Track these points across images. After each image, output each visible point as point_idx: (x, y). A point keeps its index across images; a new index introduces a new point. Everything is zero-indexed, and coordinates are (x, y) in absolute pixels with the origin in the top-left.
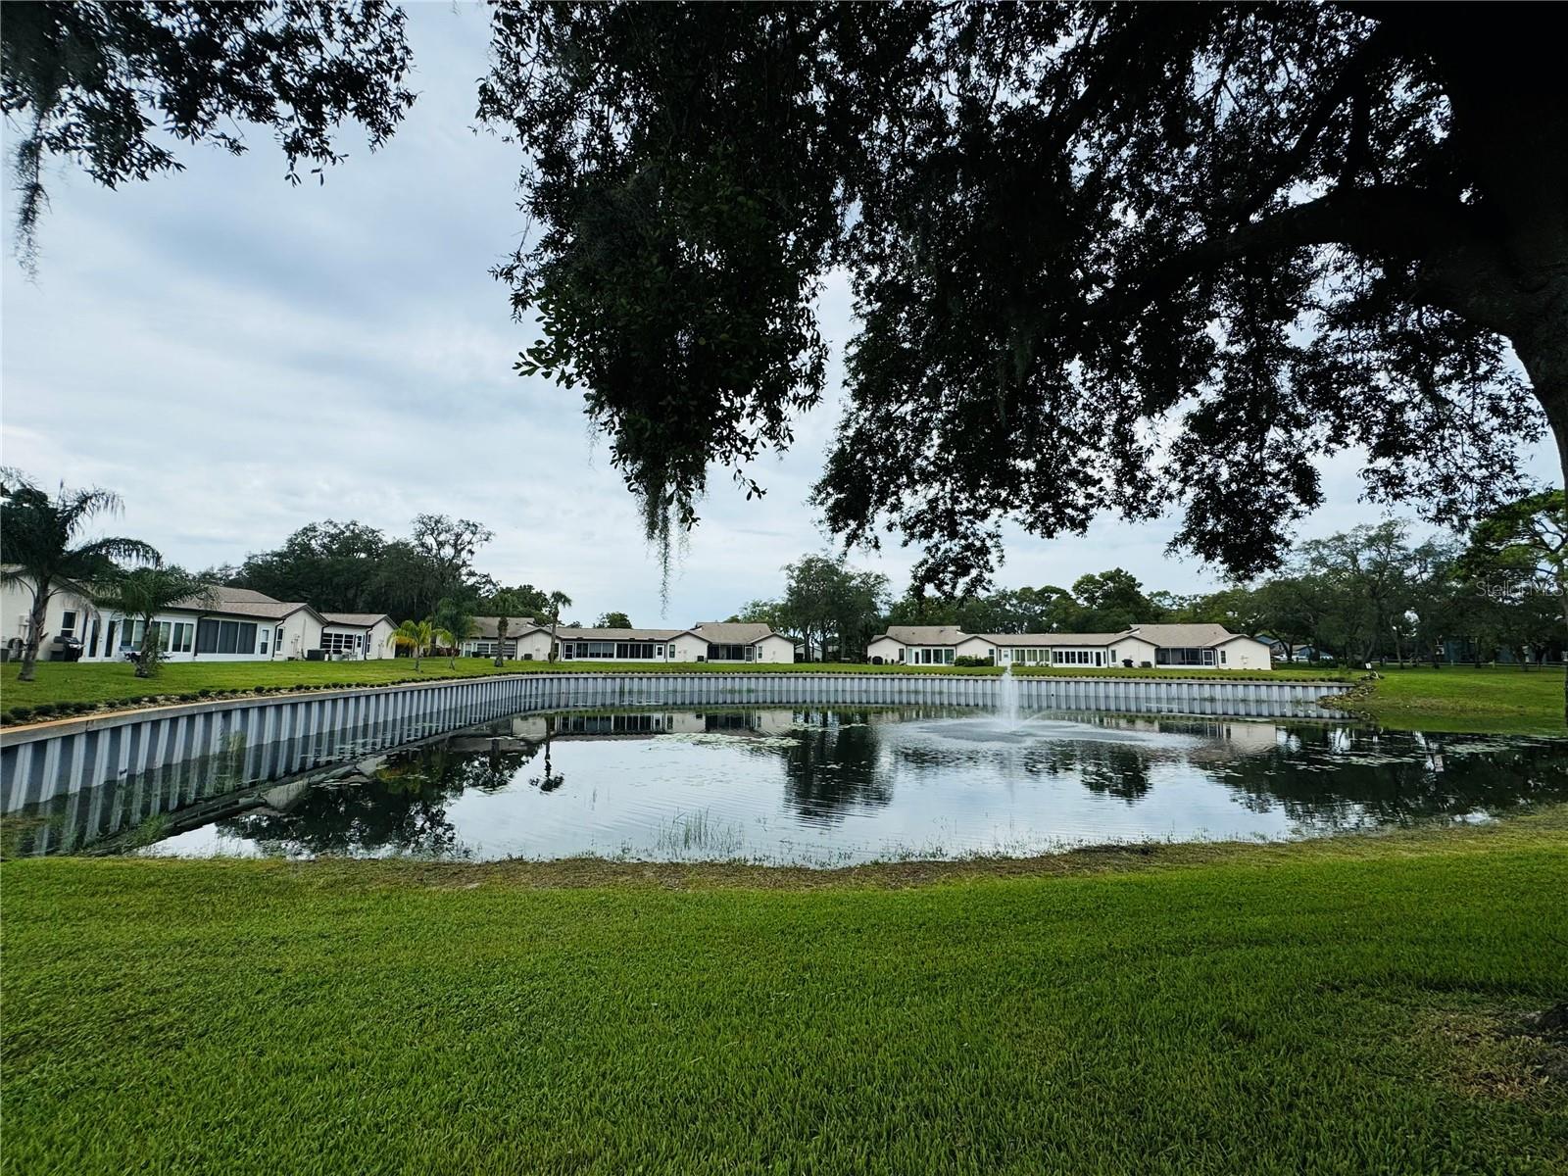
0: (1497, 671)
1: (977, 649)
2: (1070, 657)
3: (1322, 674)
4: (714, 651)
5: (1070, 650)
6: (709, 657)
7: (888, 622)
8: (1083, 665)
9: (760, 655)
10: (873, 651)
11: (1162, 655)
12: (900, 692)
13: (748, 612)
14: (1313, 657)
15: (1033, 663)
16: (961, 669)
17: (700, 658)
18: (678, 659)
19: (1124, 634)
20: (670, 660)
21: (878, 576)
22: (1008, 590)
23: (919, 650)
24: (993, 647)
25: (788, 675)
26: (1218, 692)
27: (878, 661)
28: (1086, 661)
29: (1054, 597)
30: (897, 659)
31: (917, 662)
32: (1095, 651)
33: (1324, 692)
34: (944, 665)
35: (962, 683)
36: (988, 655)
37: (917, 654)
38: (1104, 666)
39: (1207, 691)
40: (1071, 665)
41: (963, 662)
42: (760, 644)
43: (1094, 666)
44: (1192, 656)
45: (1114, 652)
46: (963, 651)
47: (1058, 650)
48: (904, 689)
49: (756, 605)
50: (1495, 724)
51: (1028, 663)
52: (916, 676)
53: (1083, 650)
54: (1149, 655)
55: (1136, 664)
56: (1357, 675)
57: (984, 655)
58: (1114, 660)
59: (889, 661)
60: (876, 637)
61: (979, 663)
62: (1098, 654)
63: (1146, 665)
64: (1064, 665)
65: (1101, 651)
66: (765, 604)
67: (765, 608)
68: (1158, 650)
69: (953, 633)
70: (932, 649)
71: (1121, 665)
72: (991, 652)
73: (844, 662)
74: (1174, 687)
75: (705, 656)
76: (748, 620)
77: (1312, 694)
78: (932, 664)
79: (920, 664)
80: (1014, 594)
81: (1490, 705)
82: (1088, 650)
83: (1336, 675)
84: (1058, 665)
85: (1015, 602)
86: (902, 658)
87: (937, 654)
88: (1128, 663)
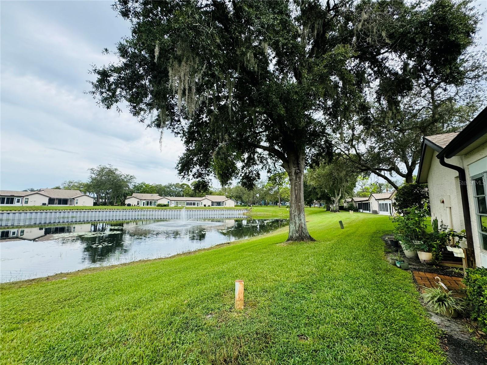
0: (269, 207)
1: (164, 201)
2: (190, 204)
3: (244, 208)
4: (51, 201)
5: (191, 202)
6: (49, 203)
7: (132, 192)
8: (194, 206)
9: (77, 203)
10: (127, 202)
11: (213, 203)
12: (138, 215)
13: (66, 186)
14: (241, 204)
15: (180, 206)
16: (159, 207)
17: (44, 204)
18: (29, 204)
19: (204, 198)
20: (24, 205)
21: (131, 176)
22: (172, 184)
23: (145, 201)
24: (169, 201)
25: (92, 210)
26: (224, 212)
27: (129, 205)
29: (185, 186)
30: (136, 204)
31: (144, 205)
32: (197, 202)
33: (244, 212)
34: (153, 206)
35: (160, 212)
36: (167, 203)
37: (144, 203)
38: (199, 206)
39: (222, 212)
40: (191, 206)
41: (159, 205)
42: (77, 199)
43: (197, 206)
44: (219, 204)
45: (202, 203)
46: (160, 202)
47: (188, 202)
48: (140, 214)
49: (70, 182)
50: (269, 217)
51: (179, 206)
52: (144, 210)
53: (194, 202)
54: (210, 204)
55: (207, 206)
56: (249, 208)
57: (166, 203)
59: (134, 205)
60: (128, 197)
61: (165, 206)
63: (209, 206)
64: (189, 206)
65: (199, 202)
66: (76, 182)
67: (75, 184)
69: (156, 196)
70: (149, 201)
71: (203, 206)
72: (168, 202)
73: (115, 205)
75: (47, 203)
76: (66, 188)
77: (242, 212)
78: (149, 206)
80: (174, 185)
81: (268, 213)
83: (246, 208)
84: (187, 206)
85: (174, 187)
86: (138, 204)
87: (151, 203)
88: (205, 206)
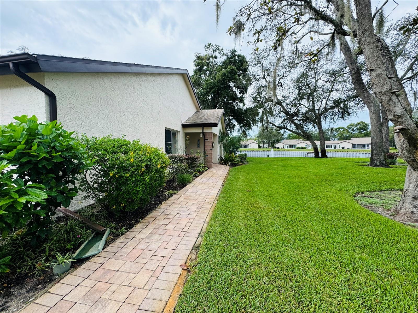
1: (303, 145)
5: (327, 145)
9: (250, 147)
10: (277, 146)
11: (354, 146)
16: (298, 150)
19: (344, 141)
23: (288, 145)
27: (278, 148)
28: (332, 148)
30: (282, 147)
32: (334, 145)
34: (294, 149)
38: (337, 149)
40: (327, 149)
41: (298, 148)
43: (334, 149)
45: (340, 145)
46: (298, 146)
52: (288, 151)
55: (346, 148)
58: (340, 147)
61: (302, 148)
62: (335, 146)
63: (349, 148)
65: (336, 145)
68: (353, 145)
69: (296, 142)
71: (341, 149)
72: (306, 145)
73: (271, 148)
74: (349, 154)
78: (291, 148)
79: (288, 148)
82: (332, 145)
86: (284, 147)
87: (292, 146)
88: (343, 148)
